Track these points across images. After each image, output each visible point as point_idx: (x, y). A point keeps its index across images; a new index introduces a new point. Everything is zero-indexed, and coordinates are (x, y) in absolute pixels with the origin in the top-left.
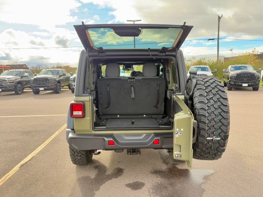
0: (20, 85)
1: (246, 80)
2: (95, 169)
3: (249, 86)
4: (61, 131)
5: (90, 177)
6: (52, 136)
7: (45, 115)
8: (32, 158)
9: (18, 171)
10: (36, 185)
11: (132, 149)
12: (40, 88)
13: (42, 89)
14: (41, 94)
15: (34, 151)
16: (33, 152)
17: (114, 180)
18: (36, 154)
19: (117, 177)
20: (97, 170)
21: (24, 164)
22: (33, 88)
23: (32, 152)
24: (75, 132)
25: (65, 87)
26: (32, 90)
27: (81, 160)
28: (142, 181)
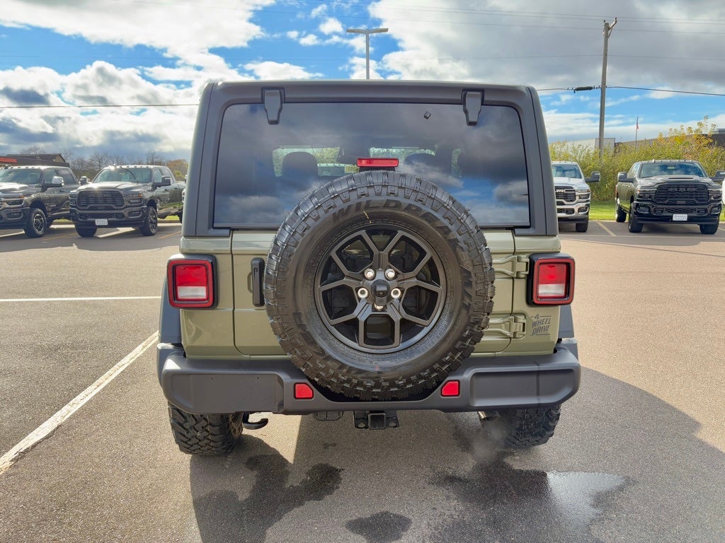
0: (39, 210)
1: (684, 202)
2: (252, 469)
3: (690, 220)
4: (149, 345)
5: (233, 496)
6: (123, 361)
7: (105, 296)
8: (54, 431)
9: (6, 473)
10: (60, 522)
11: (371, 412)
12: (96, 220)
13: (104, 222)
14: (101, 236)
15: (63, 406)
16: (58, 412)
17: (310, 505)
18: (70, 418)
19: (319, 498)
20: (255, 473)
21: (27, 451)
22: (77, 220)
23: (57, 410)
24: (185, 356)
25: (169, 218)
26: (73, 226)
27: (206, 441)
28: (401, 512)
